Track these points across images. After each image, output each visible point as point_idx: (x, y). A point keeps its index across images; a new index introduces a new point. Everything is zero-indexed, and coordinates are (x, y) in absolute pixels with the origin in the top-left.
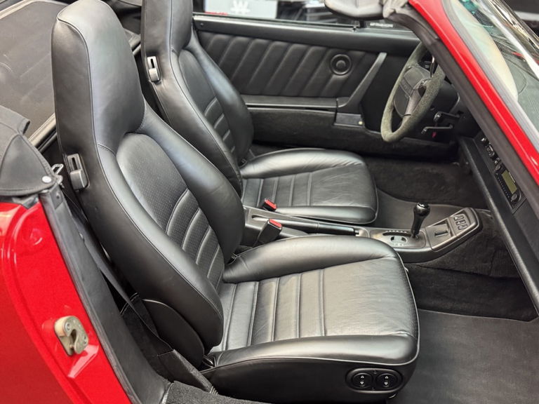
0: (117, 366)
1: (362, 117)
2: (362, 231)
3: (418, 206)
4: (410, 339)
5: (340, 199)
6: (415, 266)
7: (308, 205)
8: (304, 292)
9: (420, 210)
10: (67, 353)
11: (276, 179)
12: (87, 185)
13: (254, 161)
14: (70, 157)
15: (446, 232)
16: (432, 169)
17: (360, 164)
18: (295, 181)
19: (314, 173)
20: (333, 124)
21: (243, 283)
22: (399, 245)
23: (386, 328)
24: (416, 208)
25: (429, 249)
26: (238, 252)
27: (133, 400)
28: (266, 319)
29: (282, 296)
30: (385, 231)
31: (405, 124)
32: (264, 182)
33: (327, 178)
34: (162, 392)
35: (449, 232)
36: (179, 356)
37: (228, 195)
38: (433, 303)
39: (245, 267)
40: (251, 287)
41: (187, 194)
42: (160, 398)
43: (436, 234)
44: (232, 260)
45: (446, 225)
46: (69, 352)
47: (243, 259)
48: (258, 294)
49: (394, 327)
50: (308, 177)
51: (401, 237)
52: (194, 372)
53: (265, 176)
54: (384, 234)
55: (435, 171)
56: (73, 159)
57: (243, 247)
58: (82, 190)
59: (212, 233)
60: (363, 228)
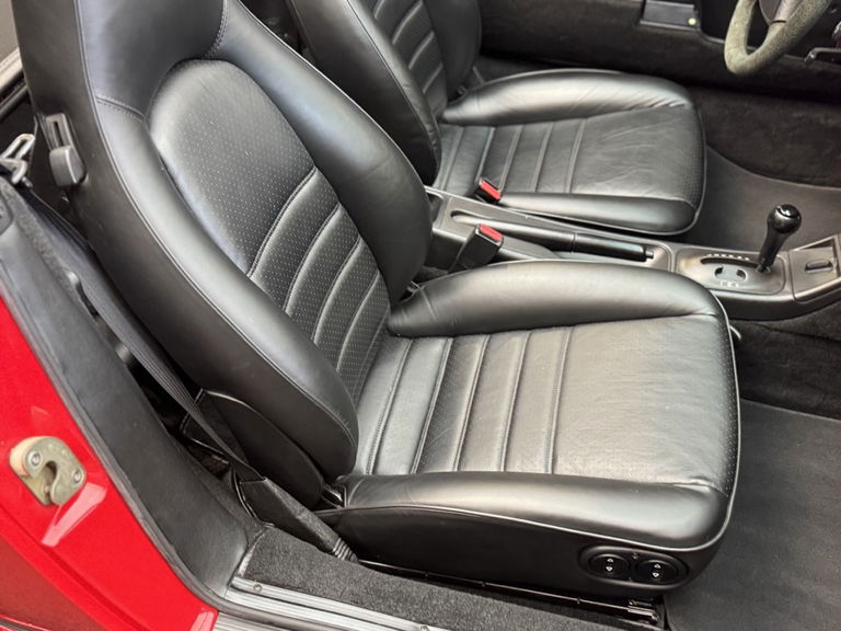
0: (145, 518)
1: (695, 9)
2: (659, 251)
3: (777, 213)
4: (714, 496)
5: (630, 181)
6: (755, 327)
7: (568, 191)
8: (528, 372)
9: (780, 222)
10: (40, 502)
11: (518, 129)
12: (82, 180)
13: (481, 92)
14: (50, 120)
15: (830, 265)
16: (827, 118)
17: (682, 105)
18: (551, 135)
19: (590, 120)
20: (637, 23)
21: (424, 340)
22: (729, 286)
23: (668, 469)
24: (772, 216)
25: (789, 297)
26: (421, 279)
27: (179, 572)
28: (454, 417)
29: (488, 375)
30: (707, 253)
31: (771, 43)
32: (495, 132)
33: (614, 134)
34: (240, 552)
35: (835, 265)
36: (276, 490)
37: (397, 180)
38: (785, 393)
39: (428, 310)
40: (437, 348)
41: (314, 179)
42: (235, 565)
43: (807, 268)
44: (408, 294)
45: (831, 248)
46: (43, 500)
47: (428, 295)
48: (448, 364)
49: (687, 468)
50: (577, 128)
51: (736, 268)
52: (305, 516)
53: (500, 121)
54: (704, 262)
55: (831, 122)
56: (56, 124)
57: (433, 270)
58: (74, 190)
59: (363, 252)
60: (665, 245)
